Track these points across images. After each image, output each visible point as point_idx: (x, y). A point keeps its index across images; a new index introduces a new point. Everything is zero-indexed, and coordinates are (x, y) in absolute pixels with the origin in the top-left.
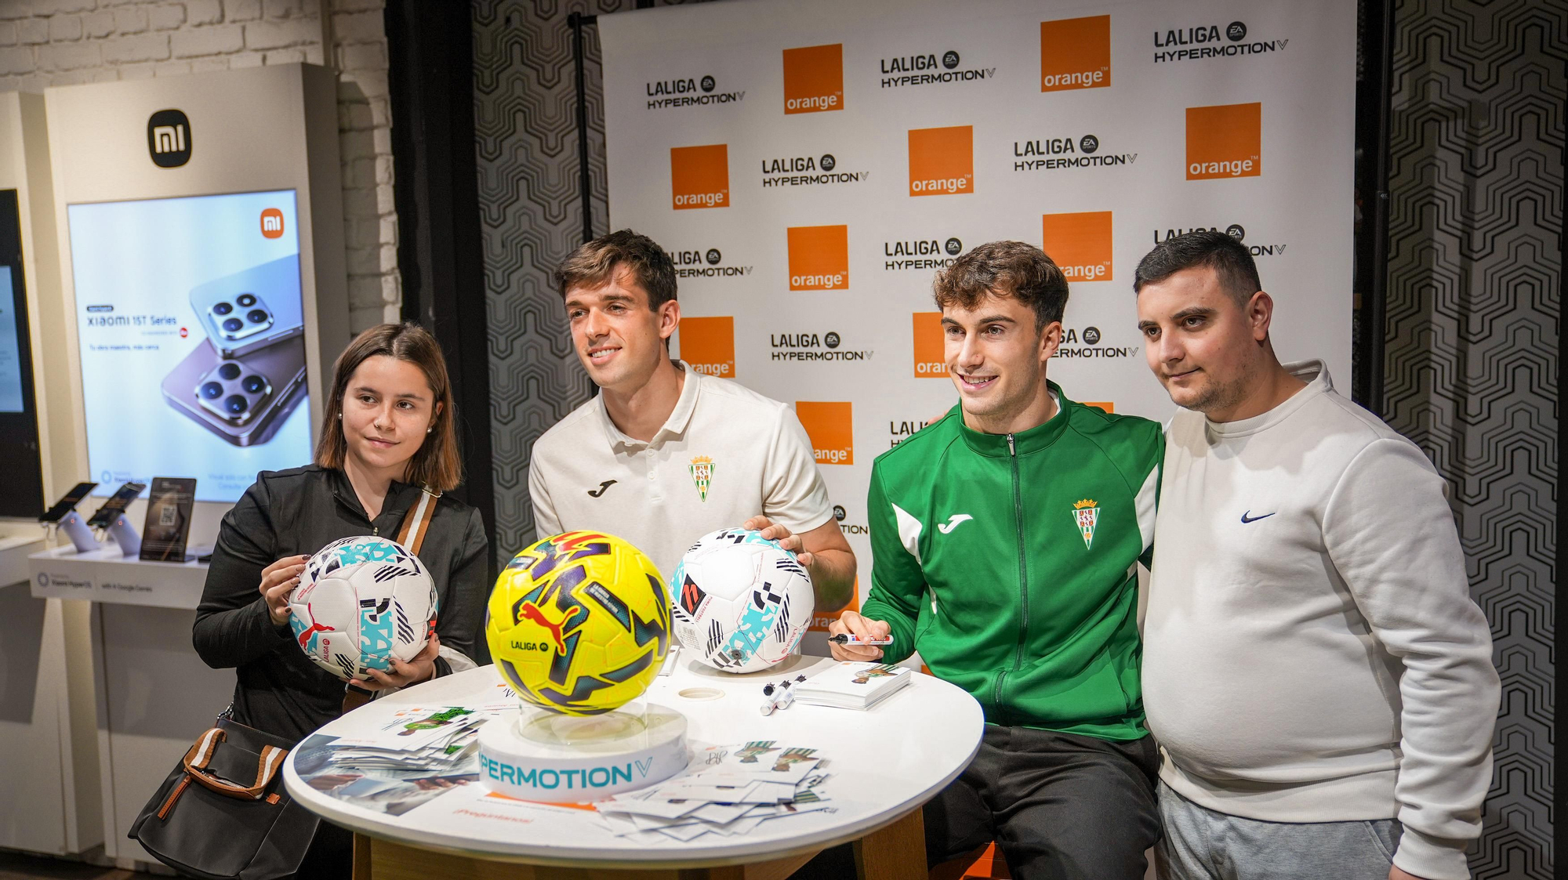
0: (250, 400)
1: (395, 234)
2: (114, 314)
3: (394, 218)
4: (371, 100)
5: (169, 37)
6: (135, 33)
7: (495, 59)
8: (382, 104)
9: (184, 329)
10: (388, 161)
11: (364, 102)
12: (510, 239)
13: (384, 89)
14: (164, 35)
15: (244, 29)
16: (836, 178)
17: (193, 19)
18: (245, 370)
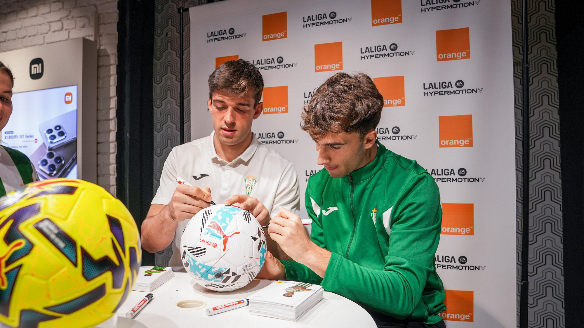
0: (57, 166)
1: (116, 104)
2: (13, 135)
3: (116, 98)
4: (110, 55)
5: (44, 36)
6: (34, 36)
7: (161, 48)
8: (114, 56)
9: (36, 140)
10: (115, 77)
11: (108, 56)
12: (163, 112)
13: (115, 51)
14: (42, 36)
15: (69, 32)
16: (283, 66)
17: (52, 30)
18: (56, 154)
